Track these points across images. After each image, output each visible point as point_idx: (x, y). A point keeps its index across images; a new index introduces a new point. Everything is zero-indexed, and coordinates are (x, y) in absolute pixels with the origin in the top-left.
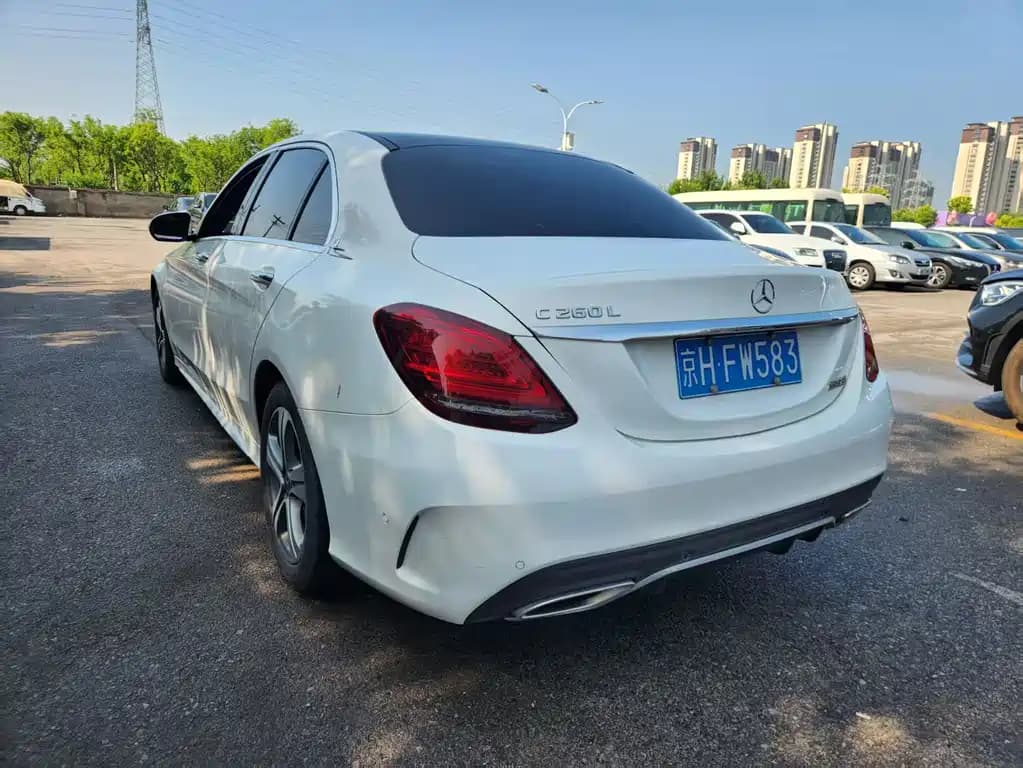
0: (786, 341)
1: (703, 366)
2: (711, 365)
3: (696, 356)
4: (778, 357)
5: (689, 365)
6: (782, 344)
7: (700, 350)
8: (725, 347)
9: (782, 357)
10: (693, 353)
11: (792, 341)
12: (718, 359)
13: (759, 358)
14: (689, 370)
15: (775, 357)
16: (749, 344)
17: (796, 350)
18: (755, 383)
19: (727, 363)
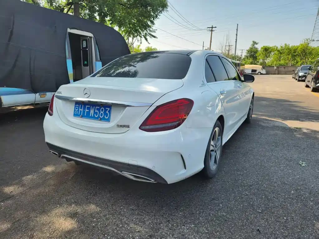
0: (106, 108)
1: (80, 110)
2: (82, 110)
3: (79, 107)
4: (103, 112)
5: (77, 108)
6: (105, 109)
7: (80, 105)
8: (87, 106)
9: (104, 113)
10: (78, 106)
11: (109, 109)
12: (84, 109)
13: (96, 111)
14: (77, 110)
15: (101, 112)
16: (94, 107)
17: (110, 112)
18: (93, 118)
19: (86, 110)
